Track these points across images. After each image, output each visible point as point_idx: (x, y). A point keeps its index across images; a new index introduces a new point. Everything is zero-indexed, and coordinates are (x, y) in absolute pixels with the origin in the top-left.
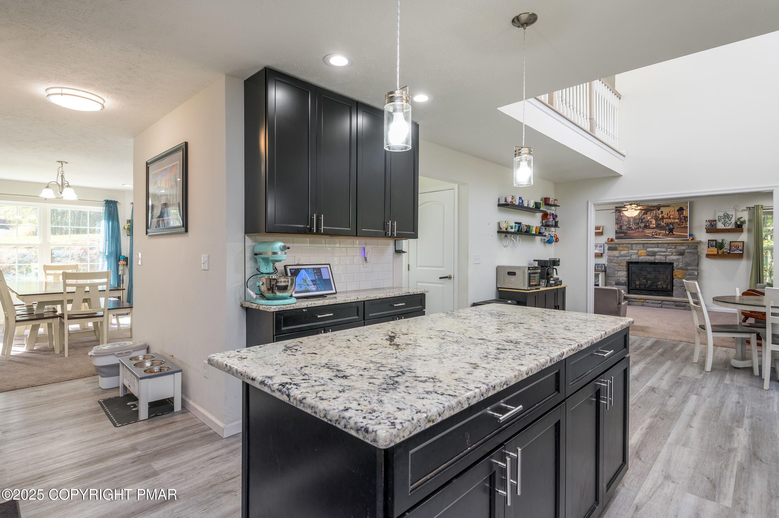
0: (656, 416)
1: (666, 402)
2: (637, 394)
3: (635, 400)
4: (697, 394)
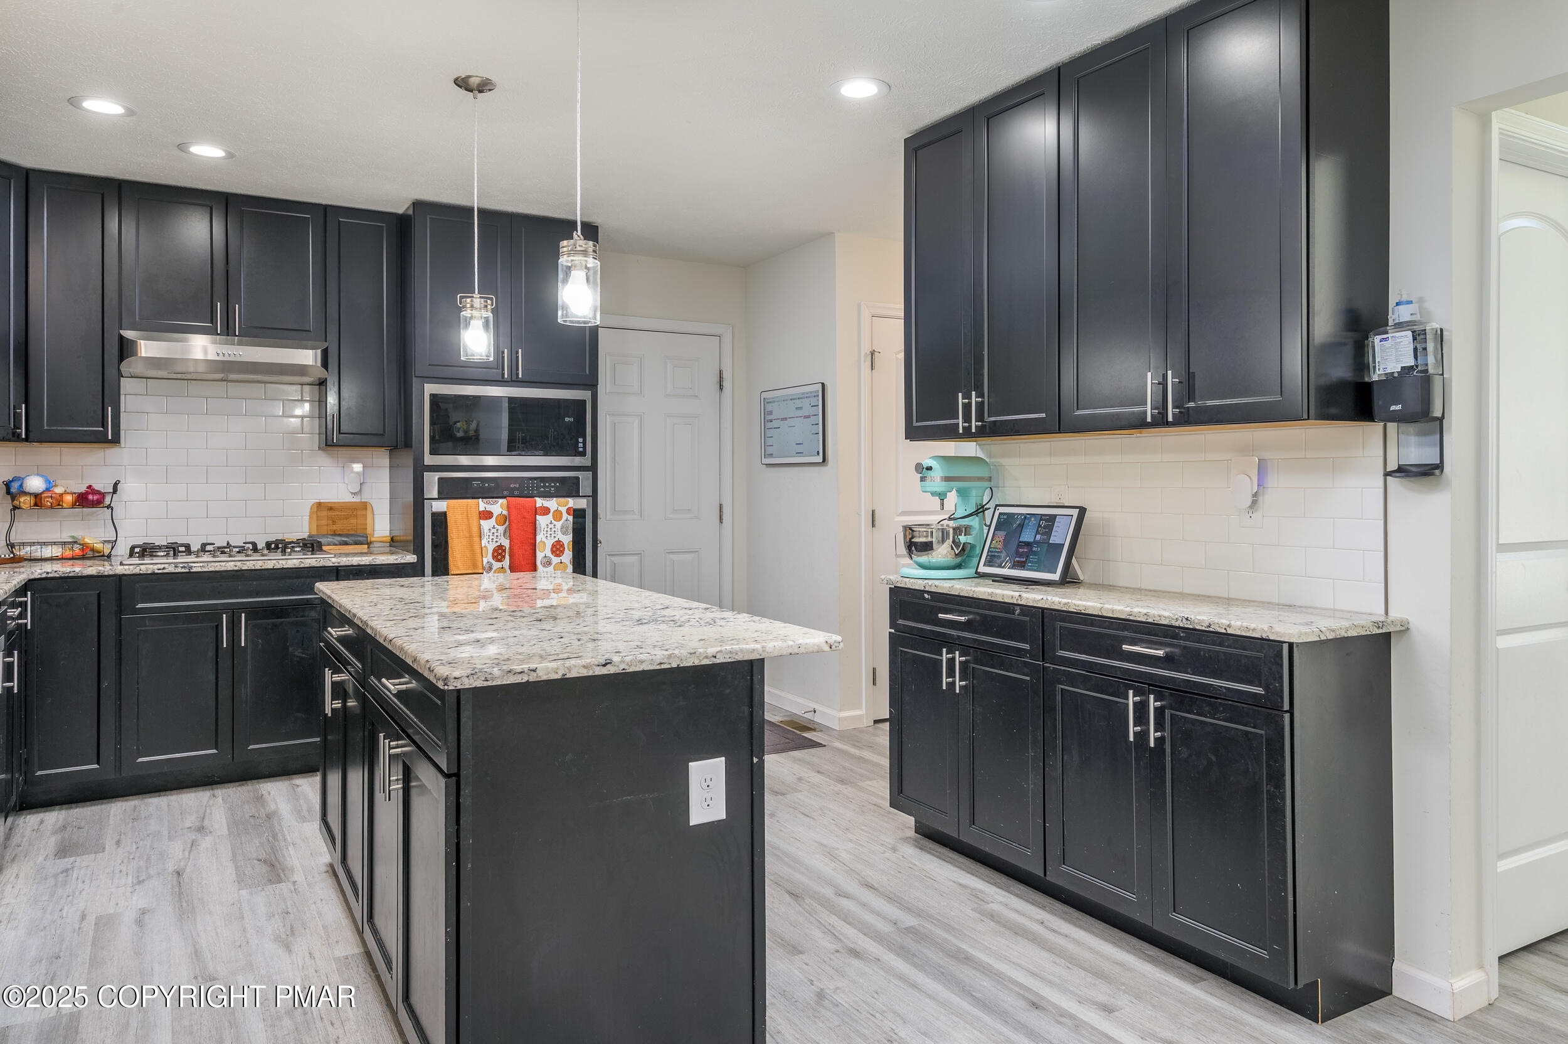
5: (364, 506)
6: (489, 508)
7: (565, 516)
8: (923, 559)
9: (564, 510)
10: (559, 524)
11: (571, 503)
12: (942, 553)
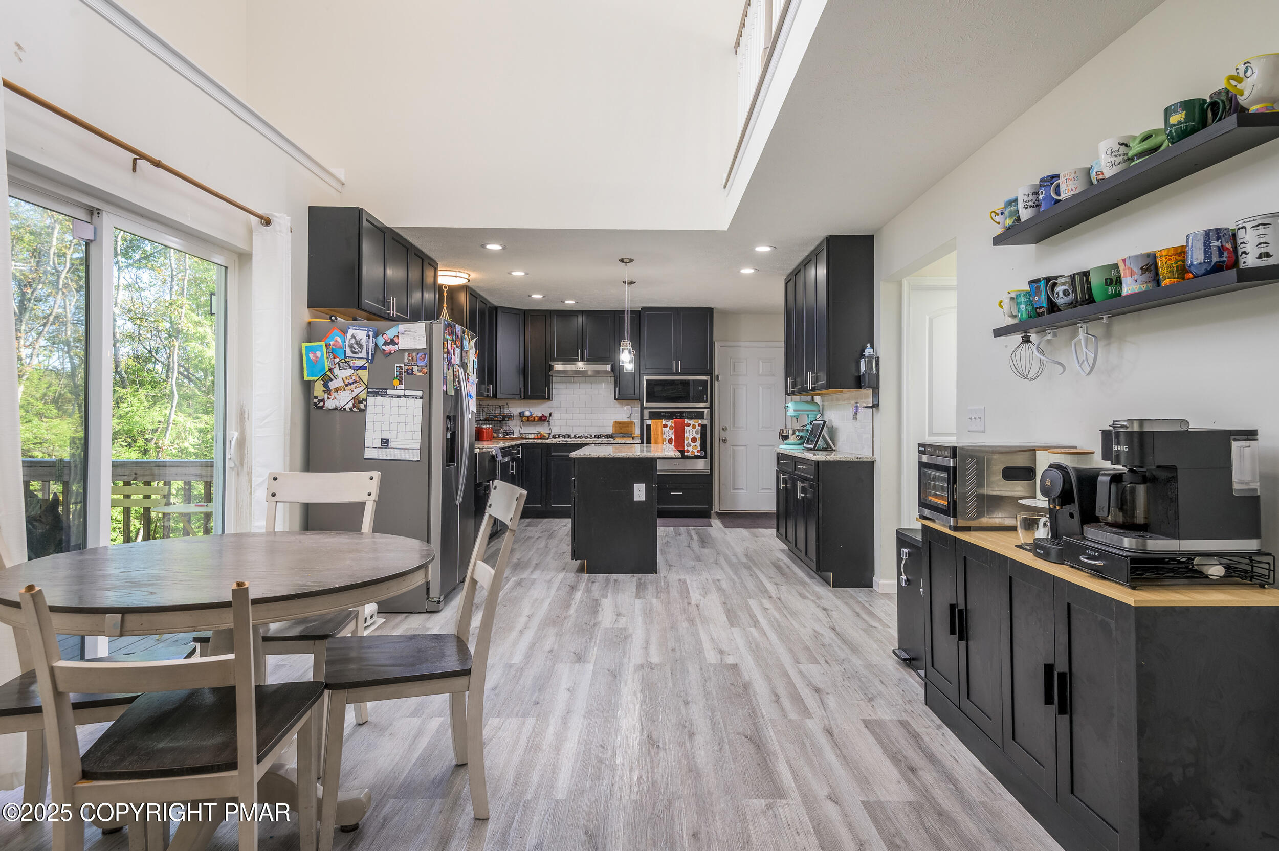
0: (565, 618)
1: (556, 640)
2: (598, 641)
3: (596, 632)
4: (511, 666)
5: (632, 423)
6: (667, 423)
7: (697, 427)
8: (787, 442)
9: (697, 424)
10: (694, 430)
11: (700, 421)
12: (792, 439)
